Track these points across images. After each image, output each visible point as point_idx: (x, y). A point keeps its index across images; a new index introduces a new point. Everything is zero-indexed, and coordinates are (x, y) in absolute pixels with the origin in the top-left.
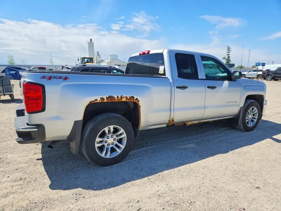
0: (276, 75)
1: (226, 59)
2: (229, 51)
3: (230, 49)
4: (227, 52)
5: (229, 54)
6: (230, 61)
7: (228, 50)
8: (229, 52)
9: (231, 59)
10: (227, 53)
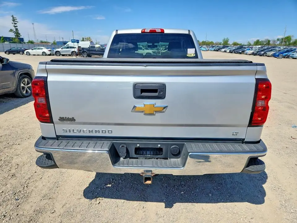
0: (91, 52)
1: (14, 32)
2: (15, 22)
3: (16, 20)
4: (12, 23)
5: (16, 25)
6: (20, 34)
7: (14, 20)
8: (15, 24)
9: (20, 32)
10: (14, 25)
